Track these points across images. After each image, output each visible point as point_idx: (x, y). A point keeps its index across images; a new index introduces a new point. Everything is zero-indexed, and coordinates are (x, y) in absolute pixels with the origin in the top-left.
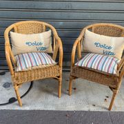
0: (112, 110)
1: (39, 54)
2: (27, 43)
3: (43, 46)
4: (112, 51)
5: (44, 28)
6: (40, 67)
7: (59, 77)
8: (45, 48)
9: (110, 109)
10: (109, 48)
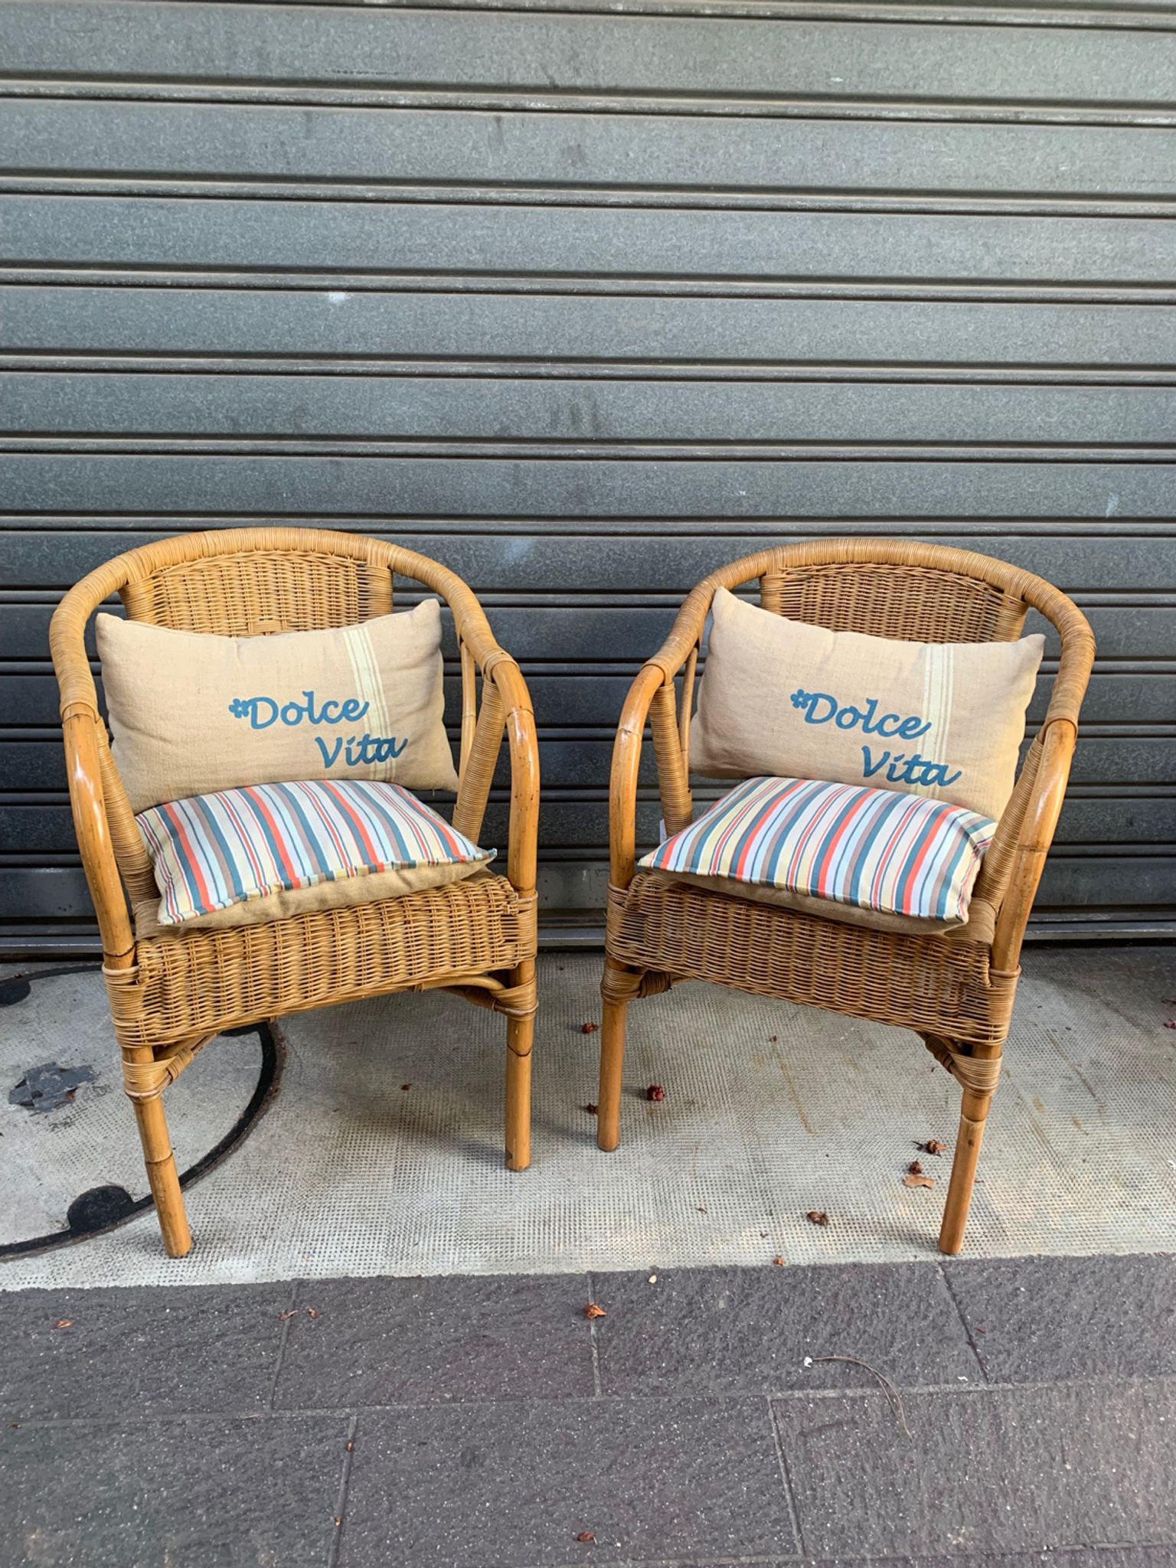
0: (965, 1251)
1: (343, 789)
2: (239, 708)
3: (374, 724)
4: (928, 748)
5: (381, 586)
6: (354, 888)
7: (508, 977)
8: (389, 748)
9: (947, 1242)
10: (911, 728)
